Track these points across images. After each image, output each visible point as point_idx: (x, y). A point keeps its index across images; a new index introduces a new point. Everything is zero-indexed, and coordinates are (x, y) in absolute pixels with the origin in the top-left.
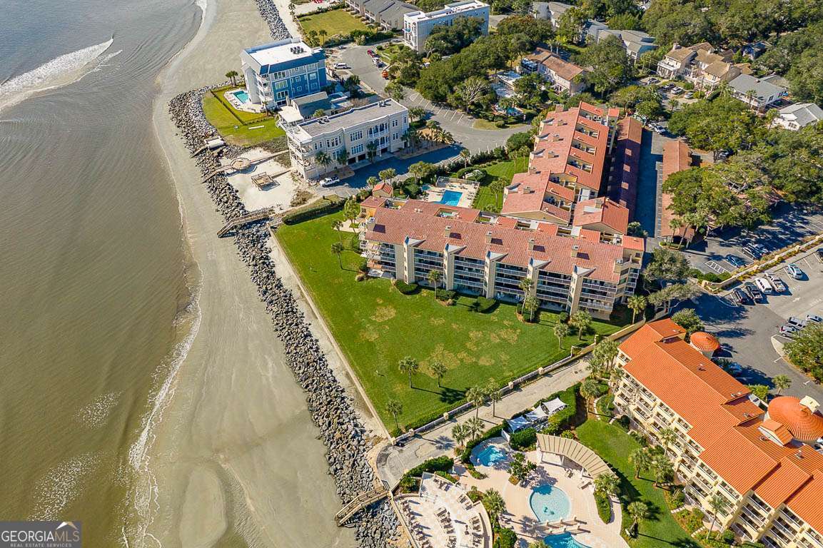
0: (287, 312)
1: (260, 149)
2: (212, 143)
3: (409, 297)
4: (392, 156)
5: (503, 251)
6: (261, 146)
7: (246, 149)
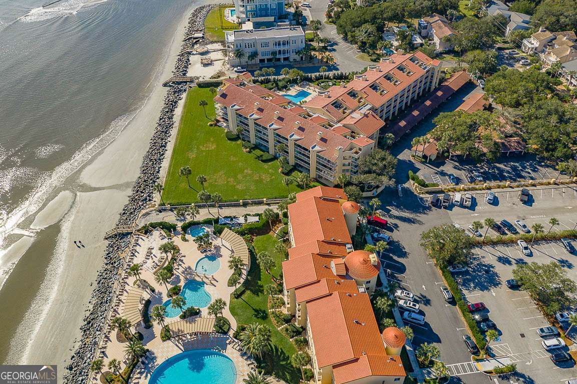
0: (162, 132)
1: (220, 44)
2: (196, 35)
3: (229, 142)
4: (290, 63)
5: (280, 125)
6: (221, 42)
7: (212, 42)
